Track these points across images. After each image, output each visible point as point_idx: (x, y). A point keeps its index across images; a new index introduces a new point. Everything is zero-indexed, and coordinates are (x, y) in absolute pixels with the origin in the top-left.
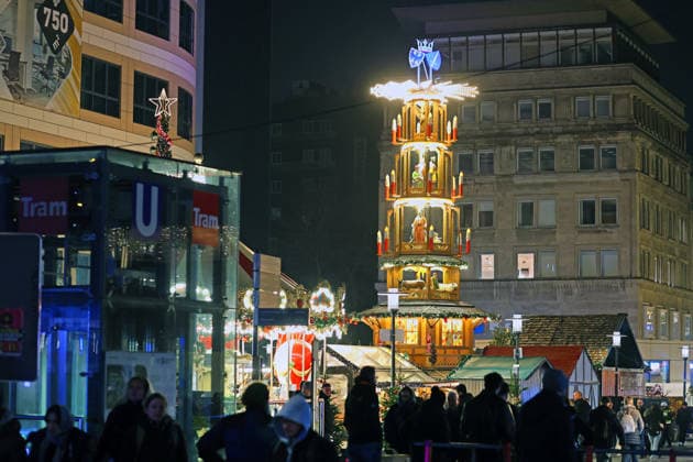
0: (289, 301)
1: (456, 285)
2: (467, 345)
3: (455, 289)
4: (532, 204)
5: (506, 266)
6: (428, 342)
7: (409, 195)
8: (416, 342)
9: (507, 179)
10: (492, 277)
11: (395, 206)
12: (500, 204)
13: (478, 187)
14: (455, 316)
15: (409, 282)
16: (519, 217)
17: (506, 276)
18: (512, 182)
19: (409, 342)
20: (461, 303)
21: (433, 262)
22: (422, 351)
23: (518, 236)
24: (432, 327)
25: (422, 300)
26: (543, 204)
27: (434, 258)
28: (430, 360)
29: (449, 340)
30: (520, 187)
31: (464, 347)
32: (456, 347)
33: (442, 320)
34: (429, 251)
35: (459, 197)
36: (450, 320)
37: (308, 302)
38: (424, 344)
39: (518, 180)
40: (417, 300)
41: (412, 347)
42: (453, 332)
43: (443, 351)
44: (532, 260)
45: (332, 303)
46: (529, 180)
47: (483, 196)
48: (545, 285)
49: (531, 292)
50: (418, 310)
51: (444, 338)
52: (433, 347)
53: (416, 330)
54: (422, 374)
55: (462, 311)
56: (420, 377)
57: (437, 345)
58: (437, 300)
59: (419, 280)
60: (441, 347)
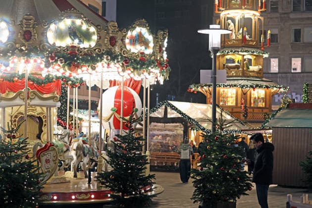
0: (100, 38)
1: (261, 67)
2: (267, 106)
3: (260, 70)
4: (300, 29)
5: (285, 65)
6: (242, 104)
7: (230, 8)
8: (234, 104)
9: (286, 15)
10: (277, 72)
11: (221, 15)
12: (281, 29)
13: (269, 20)
14: (261, 87)
15: (230, 65)
16: (293, 38)
17: (285, 71)
18: (289, 17)
19: (229, 104)
20: (264, 79)
21: (246, 51)
22: (238, 110)
23: (292, 48)
24: (245, 94)
25: (238, 77)
26: (306, 30)
27: (246, 49)
28: (244, 116)
29: (256, 103)
30: (293, 20)
31: (265, 108)
32: (260, 108)
33: (252, 90)
34: (243, 44)
35: (263, 10)
36: (256, 90)
37: (122, 40)
38: (239, 105)
39: (292, 16)
40: (235, 76)
41: (232, 107)
42: (258, 98)
43: (251, 110)
44: (300, 62)
45: (151, 45)
46: (298, 16)
47: (272, 25)
48: (307, 76)
49: (299, 80)
50: (236, 82)
51: (252, 101)
52: (245, 107)
53: (235, 96)
54: (239, 125)
55: (264, 84)
56: (237, 126)
57: (248, 105)
58: (248, 77)
59: (237, 64)
60: (251, 107)
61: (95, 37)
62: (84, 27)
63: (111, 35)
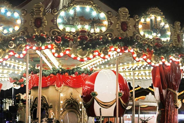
37: (135, 26)
61: (106, 23)
62: (94, 14)
63: (122, 20)
